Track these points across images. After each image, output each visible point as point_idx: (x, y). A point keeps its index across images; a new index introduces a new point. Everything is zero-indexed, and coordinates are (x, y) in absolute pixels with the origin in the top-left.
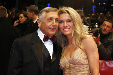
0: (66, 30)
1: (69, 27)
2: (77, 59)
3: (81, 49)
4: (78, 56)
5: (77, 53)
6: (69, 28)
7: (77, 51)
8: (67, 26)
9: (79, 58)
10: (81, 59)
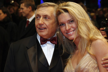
0: (69, 33)
1: (72, 29)
2: (84, 69)
3: (90, 54)
4: (86, 64)
5: (84, 60)
6: (73, 31)
7: (85, 58)
8: (69, 29)
9: (86, 67)
10: (90, 68)
